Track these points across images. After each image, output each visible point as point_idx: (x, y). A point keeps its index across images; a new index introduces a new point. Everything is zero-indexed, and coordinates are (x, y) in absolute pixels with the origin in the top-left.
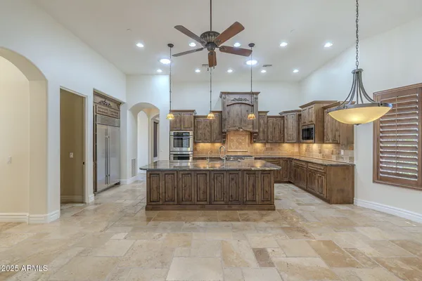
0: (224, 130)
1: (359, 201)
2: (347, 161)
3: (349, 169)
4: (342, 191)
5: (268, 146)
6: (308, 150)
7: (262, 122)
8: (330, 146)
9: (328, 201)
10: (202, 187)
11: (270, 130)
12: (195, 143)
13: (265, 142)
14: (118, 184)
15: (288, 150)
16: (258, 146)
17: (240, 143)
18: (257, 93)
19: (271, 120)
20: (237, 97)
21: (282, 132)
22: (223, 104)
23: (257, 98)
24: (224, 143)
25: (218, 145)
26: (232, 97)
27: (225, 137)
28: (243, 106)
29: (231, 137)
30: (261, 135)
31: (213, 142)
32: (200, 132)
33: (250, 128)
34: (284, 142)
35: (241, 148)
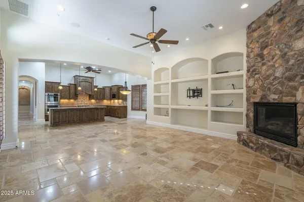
0: (77, 93)
1: (128, 117)
2: (125, 105)
4: (124, 114)
5: (97, 101)
6: (114, 102)
8: (121, 100)
11: (99, 94)
13: (96, 99)
15: (106, 102)
16: (93, 101)
17: (84, 100)
18: (94, 78)
19: (99, 90)
20: (84, 78)
21: (104, 95)
22: (77, 80)
23: (93, 80)
24: (76, 99)
25: (72, 100)
26: (81, 78)
27: (77, 97)
28: (87, 83)
29: (79, 97)
30: (95, 96)
31: (70, 99)
32: (63, 93)
33: (90, 93)
34: (104, 99)
35: (84, 102)
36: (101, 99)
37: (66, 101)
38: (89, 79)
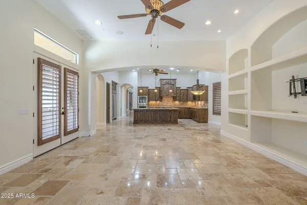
0: (162, 95)
1: (209, 122)
2: (206, 108)
3: (206, 110)
4: (204, 118)
5: (181, 102)
6: (198, 104)
7: (178, 91)
8: (203, 102)
9: (199, 122)
10: (153, 116)
11: (182, 95)
12: (148, 101)
13: (180, 101)
14: (116, 119)
15: (190, 104)
16: (177, 102)
17: (169, 101)
18: (176, 79)
19: (182, 91)
20: (167, 81)
21: (187, 97)
22: (161, 84)
23: (175, 82)
24: (161, 101)
25: (158, 102)
26: (165, 81)
27: (161, 99)
28: (169, 85)
29: (164, 99)
30: (178, 98)
31: (157, 101)
32: (151, 96)
33: (172, 95)
34: (188, 101)
35: (169, 104)
36: (184, 101)
37: (154, 102)
38: (172, 81)
